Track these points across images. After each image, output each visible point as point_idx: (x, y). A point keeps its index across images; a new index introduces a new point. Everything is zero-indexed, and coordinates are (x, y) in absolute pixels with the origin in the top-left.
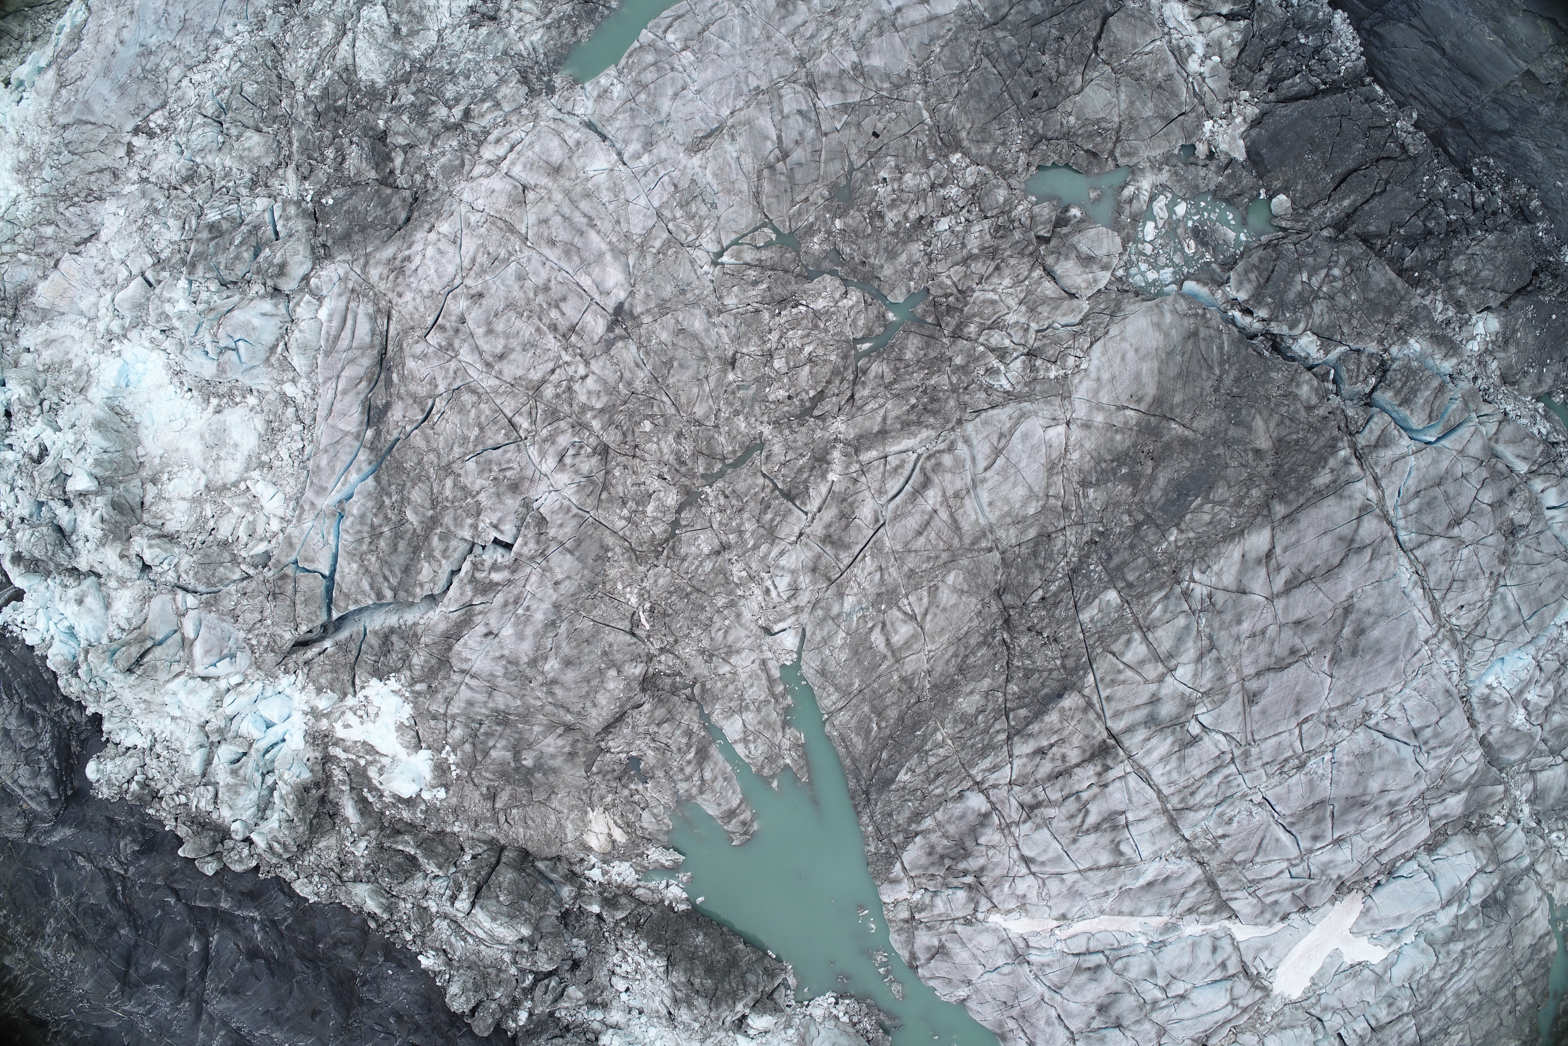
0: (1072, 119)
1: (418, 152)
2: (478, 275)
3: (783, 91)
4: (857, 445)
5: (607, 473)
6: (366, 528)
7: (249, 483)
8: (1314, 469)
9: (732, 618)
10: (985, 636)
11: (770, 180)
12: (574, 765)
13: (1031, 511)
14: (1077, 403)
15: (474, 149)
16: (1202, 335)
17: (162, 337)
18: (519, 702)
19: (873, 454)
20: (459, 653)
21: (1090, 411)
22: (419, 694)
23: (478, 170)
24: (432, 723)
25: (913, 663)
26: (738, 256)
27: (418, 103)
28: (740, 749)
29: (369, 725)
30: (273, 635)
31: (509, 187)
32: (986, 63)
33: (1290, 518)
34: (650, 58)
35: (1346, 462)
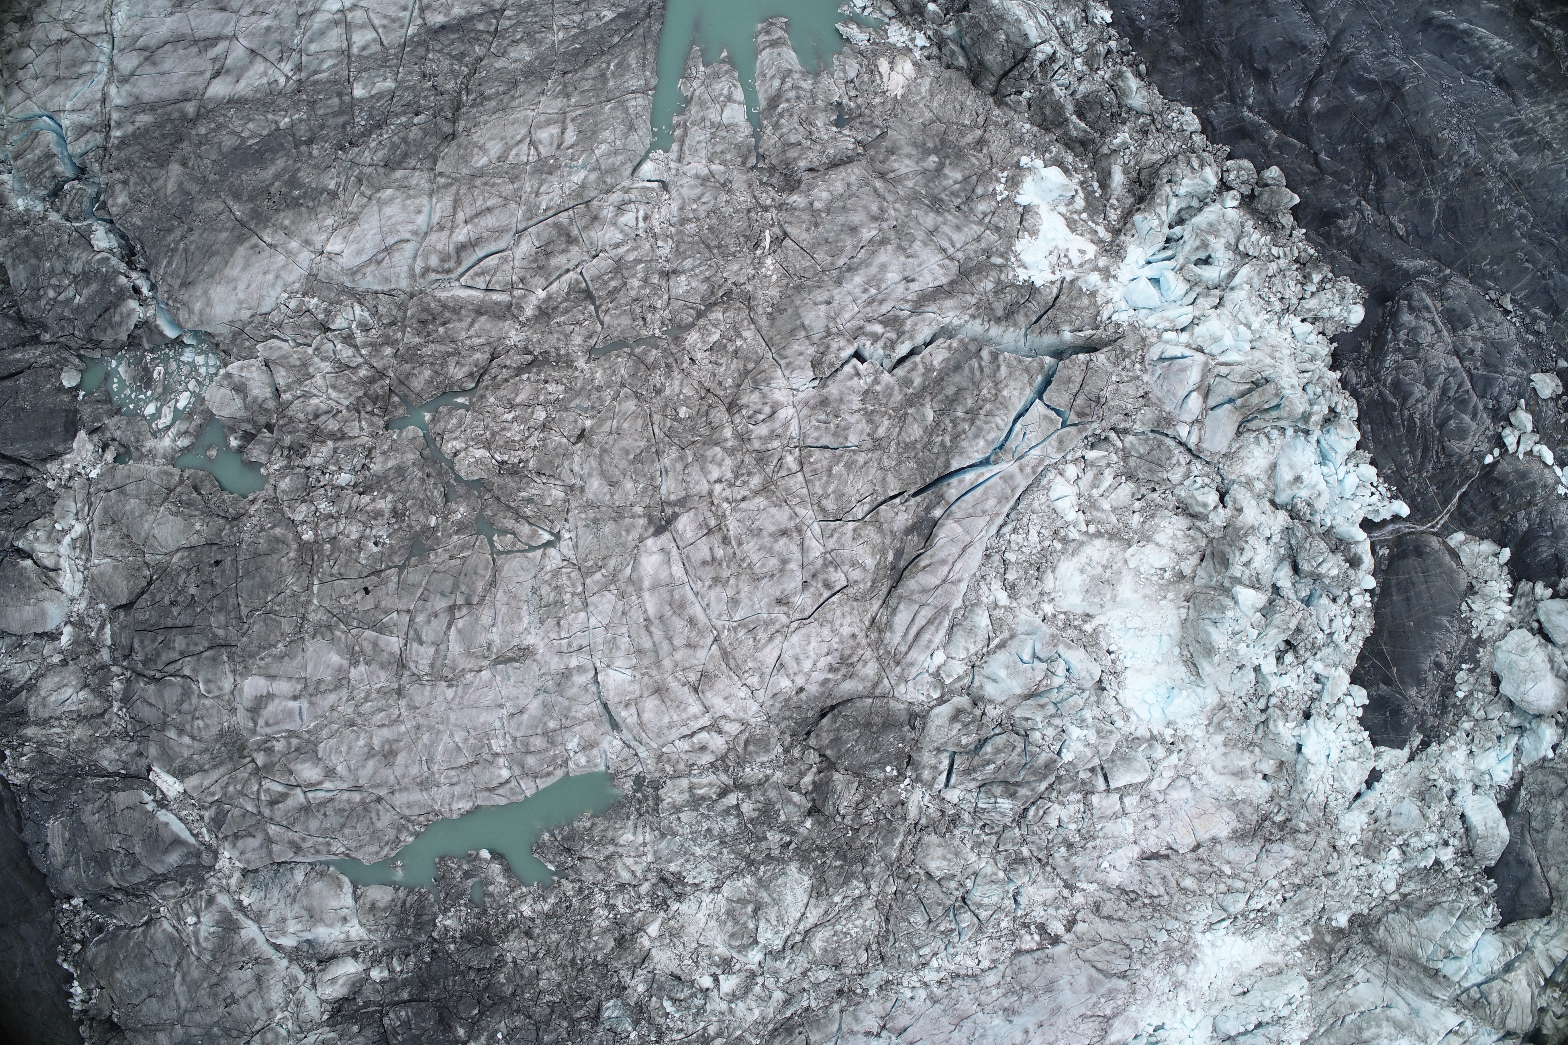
0: (198, 526)
1: (786, 779)
2: (772, 622)
3: (427, 670)
4: (508, 312)
5: (739, 386)
6: (978, 423)
7: (1084, 529)
8: (147, 131)
9: (688, 208)
10: (481, 104)
11: (474, 592)
12: (894, 142)
13: (389, 192)
14: (306, 265)
15: (732, 755)
16: (179, 281)
17: (1116, 718)
18: (914, 212)
19: (495, 297)
20: (945, 275)
21: (298, 253)
22: (1001, 255)
23: (733, 728)
24: (1002, 225)
25: (552, 105)
26: (534, 535)
27: (765, 828)
28: (739, 94)
29: (1062, 246)
30: (1116, 364)
31: (709, 694)
32: (244, 611)
33: (186, 98)
34: (531, 761)
35: (119, 125)
